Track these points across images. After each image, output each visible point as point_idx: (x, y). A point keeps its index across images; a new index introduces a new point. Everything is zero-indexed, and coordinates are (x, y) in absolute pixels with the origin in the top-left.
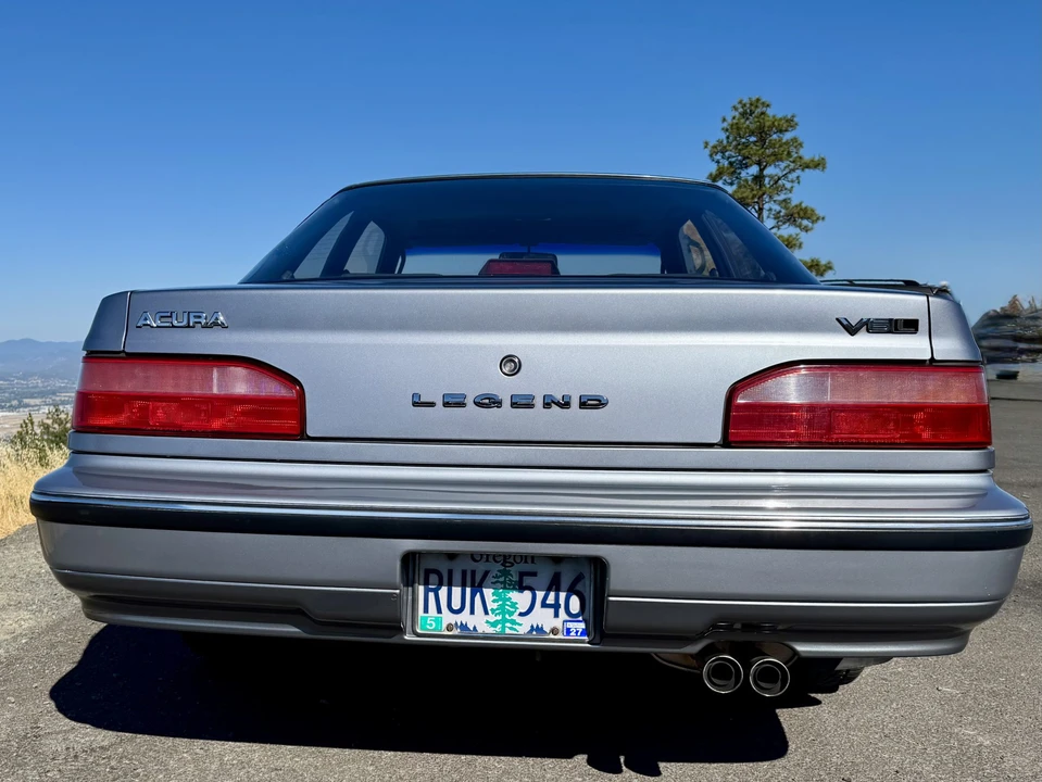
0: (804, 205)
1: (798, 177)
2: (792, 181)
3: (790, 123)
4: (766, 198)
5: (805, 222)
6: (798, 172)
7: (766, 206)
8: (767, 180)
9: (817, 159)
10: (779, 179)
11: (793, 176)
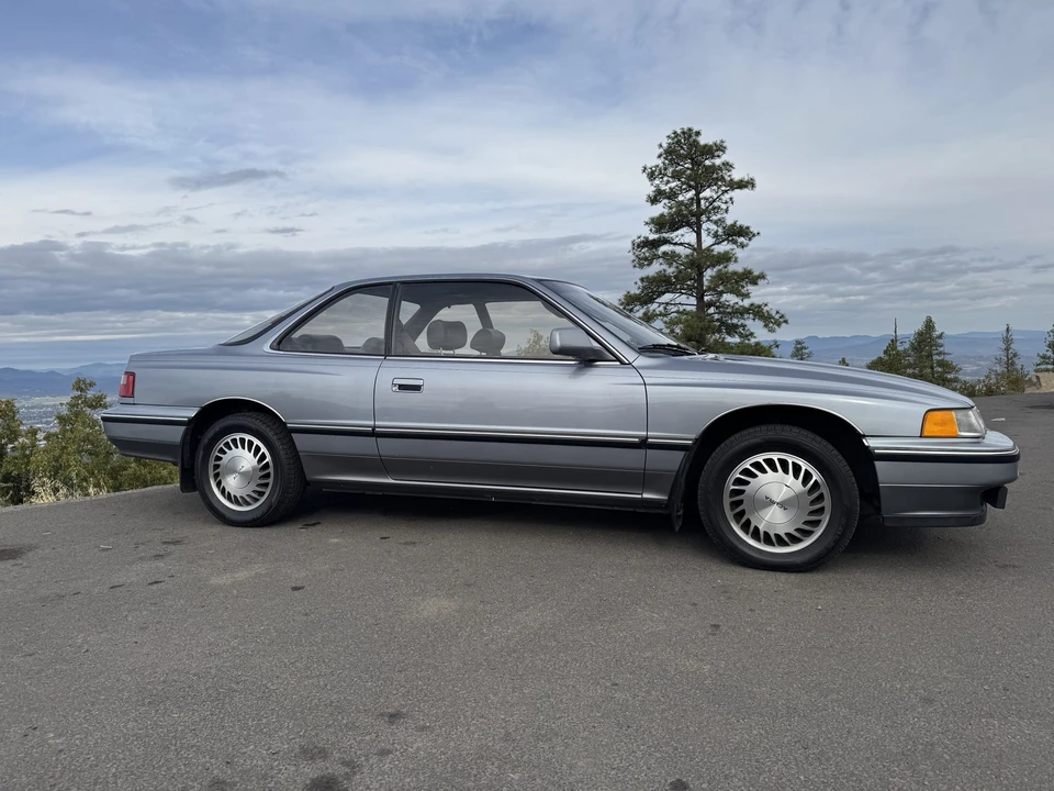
0: (738, 224)
1: (731, 199)
2: (726, 203)
3: (720, 148)
4: (704, 218)
5: (741, 239)
6: (731, 194)
7: (704, 226)
8: (702, 202)
9: (746, 179)
10: (714, 201)
11: (726, 197)
